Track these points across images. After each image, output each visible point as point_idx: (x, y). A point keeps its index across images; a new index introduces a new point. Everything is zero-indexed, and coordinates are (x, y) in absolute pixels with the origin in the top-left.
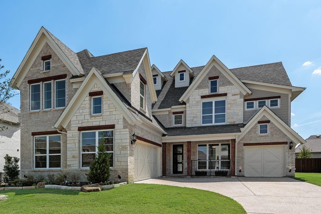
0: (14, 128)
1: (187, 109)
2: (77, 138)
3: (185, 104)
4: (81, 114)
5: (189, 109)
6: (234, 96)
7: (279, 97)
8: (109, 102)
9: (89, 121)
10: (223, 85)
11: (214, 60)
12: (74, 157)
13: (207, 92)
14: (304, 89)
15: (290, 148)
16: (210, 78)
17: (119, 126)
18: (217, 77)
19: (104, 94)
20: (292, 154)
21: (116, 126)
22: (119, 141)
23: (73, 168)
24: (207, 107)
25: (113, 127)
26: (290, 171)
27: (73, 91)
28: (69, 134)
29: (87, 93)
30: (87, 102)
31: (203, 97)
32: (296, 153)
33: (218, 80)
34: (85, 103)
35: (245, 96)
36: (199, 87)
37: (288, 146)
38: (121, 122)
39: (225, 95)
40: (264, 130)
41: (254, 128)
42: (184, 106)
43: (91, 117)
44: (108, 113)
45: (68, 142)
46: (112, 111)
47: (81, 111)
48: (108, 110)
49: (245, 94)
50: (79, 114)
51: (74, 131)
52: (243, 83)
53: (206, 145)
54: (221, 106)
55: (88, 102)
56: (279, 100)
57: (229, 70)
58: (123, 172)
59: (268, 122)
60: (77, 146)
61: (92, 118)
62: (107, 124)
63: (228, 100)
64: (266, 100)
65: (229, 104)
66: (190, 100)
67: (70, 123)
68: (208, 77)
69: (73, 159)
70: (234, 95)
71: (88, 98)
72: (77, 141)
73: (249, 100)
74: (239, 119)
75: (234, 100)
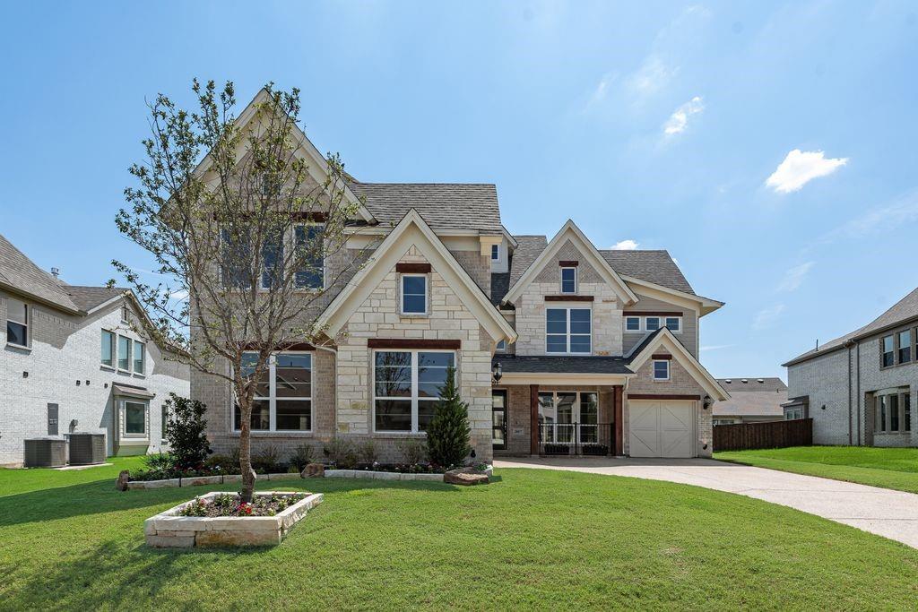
0: (68, 323)
1: (517, 320)
2: (365, 364)
3: (513, 308)
4: (375, 310)
5: (522, 320)
6: (606, 304)
7: (680, 314)
8: (445, 290)
9: (399, 326)
10: (587, 280)
11: (570, 229)
12: (355, 406)
13: (556, 288)
14: (723, 304)
15: (706, 406)
16: (562, 264)
17: (470, 345)
18: (576, 264)
19: (432, 270)
20: (707, 418)
21: (464, 345)
22: (471, 377)
23: (353, 432)
24: (555, 319)
25: (455, 344)
26: (705, 448)
27: (345, 255)
28: (342, 354)
29: (391, 265)
30: (390, 285)
31: (548, 299)
32: (714, 417)
33: (577, 270)
34: (384, 285)
35: (626, 306)
36: (541, 278)
37: (700, 402)
38: (475, 335)
39: (591, 299)
40: (661, 373)
41: (645, 367)
42: (510, 312)
43: (401, 319)
44: (445, 315)
45: (339, 371)
46: (453, 311)
47: (376, 303)
48: (442, 308)
49: (625, 301)
50: (370, 309)
51: (358, 348)
52: (624, 281)
53: (552, 394)
54: (582, 319)
55: (394, 284)
56: (680, 318)
57: (599, 251)
58: (480, 444)
59: (669, 357)
60: (364, 381)
61: (403, 321)
62: (441, 337)
63: (597, 308)
64: (660, 318)
65: (598, 317)
66: (523, 302)
67: (347, 327)
68: (558, 261)
69: (355, 412)
70: (607, 301)
71: (393, 276)
72: (365, 371)
73: (631, 314)
74: (615, 348)
75: (605, 311)
